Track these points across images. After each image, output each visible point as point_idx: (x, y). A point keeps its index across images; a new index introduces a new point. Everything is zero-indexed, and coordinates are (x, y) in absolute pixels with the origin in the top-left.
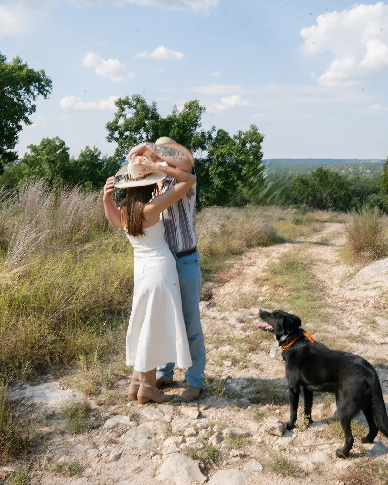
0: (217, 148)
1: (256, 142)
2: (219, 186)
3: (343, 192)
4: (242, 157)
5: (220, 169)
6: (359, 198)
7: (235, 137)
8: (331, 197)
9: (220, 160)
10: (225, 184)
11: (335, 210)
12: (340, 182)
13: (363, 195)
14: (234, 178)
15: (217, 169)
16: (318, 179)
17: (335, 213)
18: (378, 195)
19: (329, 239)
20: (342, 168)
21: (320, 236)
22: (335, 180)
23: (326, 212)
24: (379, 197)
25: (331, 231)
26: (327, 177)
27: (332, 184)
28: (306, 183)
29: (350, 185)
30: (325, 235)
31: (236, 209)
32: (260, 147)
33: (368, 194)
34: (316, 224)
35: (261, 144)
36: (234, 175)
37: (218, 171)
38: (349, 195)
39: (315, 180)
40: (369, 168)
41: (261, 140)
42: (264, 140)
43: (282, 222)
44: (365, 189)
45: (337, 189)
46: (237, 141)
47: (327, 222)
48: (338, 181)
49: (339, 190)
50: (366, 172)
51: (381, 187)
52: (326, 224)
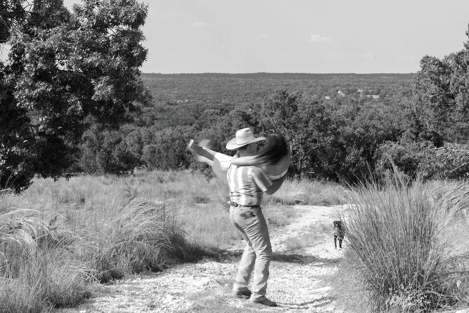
0: (32, 35)
1: (127, 23)
2: (41, 127)
3: (330, 139)
4: (93, 59)
5: (42, 86)
6: (362, 150)
7: (78, 10)
8: (306, 149)
9: (40, 65)
10: (53, 123)
11: (314, 176)
12: (322, 118)
13: (368, 145)
14: (77, 107)
15: (33, 88)
16: (278, 113)
17: (315, 185)
18: (399, 144)
19: (303, 243)
20: (325, 90)
21: (284, 237)
22: (312, 115)
23: (295, 181)
24: (400, 147)
25: (308, 223)
26: (295, 108)
27: (307, 122)
28: (253, 121)
29: (343, 123)
30: (295, 234)
31: (111, 177)
32: (138, 36)
33: (380, 142)
34: (275, 208)
35: (141, 28)
36: (75, 103)
37: (34, 93)
38: (341, 145)
39: (272, 114)
40: (376, 91)
41: (140, 19)
42: (147, 20)
43: (203, 205)
44: (373, 131)
45: (316, 133)
46: (84, 21)
47: (298, 202)
48: (319, 115)
49: (321, 134)
50: (372, 98)
51: (404, 127)
52: (297, 207)
